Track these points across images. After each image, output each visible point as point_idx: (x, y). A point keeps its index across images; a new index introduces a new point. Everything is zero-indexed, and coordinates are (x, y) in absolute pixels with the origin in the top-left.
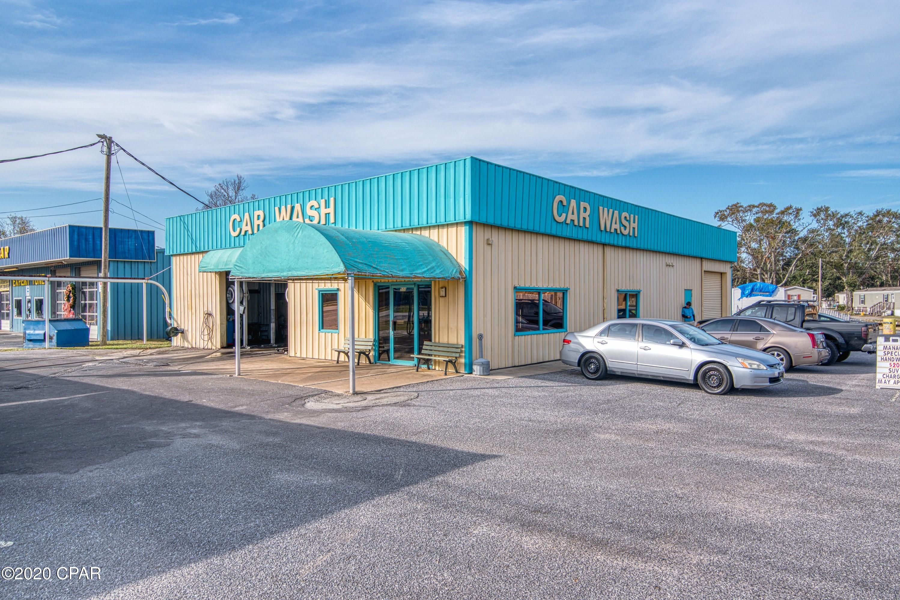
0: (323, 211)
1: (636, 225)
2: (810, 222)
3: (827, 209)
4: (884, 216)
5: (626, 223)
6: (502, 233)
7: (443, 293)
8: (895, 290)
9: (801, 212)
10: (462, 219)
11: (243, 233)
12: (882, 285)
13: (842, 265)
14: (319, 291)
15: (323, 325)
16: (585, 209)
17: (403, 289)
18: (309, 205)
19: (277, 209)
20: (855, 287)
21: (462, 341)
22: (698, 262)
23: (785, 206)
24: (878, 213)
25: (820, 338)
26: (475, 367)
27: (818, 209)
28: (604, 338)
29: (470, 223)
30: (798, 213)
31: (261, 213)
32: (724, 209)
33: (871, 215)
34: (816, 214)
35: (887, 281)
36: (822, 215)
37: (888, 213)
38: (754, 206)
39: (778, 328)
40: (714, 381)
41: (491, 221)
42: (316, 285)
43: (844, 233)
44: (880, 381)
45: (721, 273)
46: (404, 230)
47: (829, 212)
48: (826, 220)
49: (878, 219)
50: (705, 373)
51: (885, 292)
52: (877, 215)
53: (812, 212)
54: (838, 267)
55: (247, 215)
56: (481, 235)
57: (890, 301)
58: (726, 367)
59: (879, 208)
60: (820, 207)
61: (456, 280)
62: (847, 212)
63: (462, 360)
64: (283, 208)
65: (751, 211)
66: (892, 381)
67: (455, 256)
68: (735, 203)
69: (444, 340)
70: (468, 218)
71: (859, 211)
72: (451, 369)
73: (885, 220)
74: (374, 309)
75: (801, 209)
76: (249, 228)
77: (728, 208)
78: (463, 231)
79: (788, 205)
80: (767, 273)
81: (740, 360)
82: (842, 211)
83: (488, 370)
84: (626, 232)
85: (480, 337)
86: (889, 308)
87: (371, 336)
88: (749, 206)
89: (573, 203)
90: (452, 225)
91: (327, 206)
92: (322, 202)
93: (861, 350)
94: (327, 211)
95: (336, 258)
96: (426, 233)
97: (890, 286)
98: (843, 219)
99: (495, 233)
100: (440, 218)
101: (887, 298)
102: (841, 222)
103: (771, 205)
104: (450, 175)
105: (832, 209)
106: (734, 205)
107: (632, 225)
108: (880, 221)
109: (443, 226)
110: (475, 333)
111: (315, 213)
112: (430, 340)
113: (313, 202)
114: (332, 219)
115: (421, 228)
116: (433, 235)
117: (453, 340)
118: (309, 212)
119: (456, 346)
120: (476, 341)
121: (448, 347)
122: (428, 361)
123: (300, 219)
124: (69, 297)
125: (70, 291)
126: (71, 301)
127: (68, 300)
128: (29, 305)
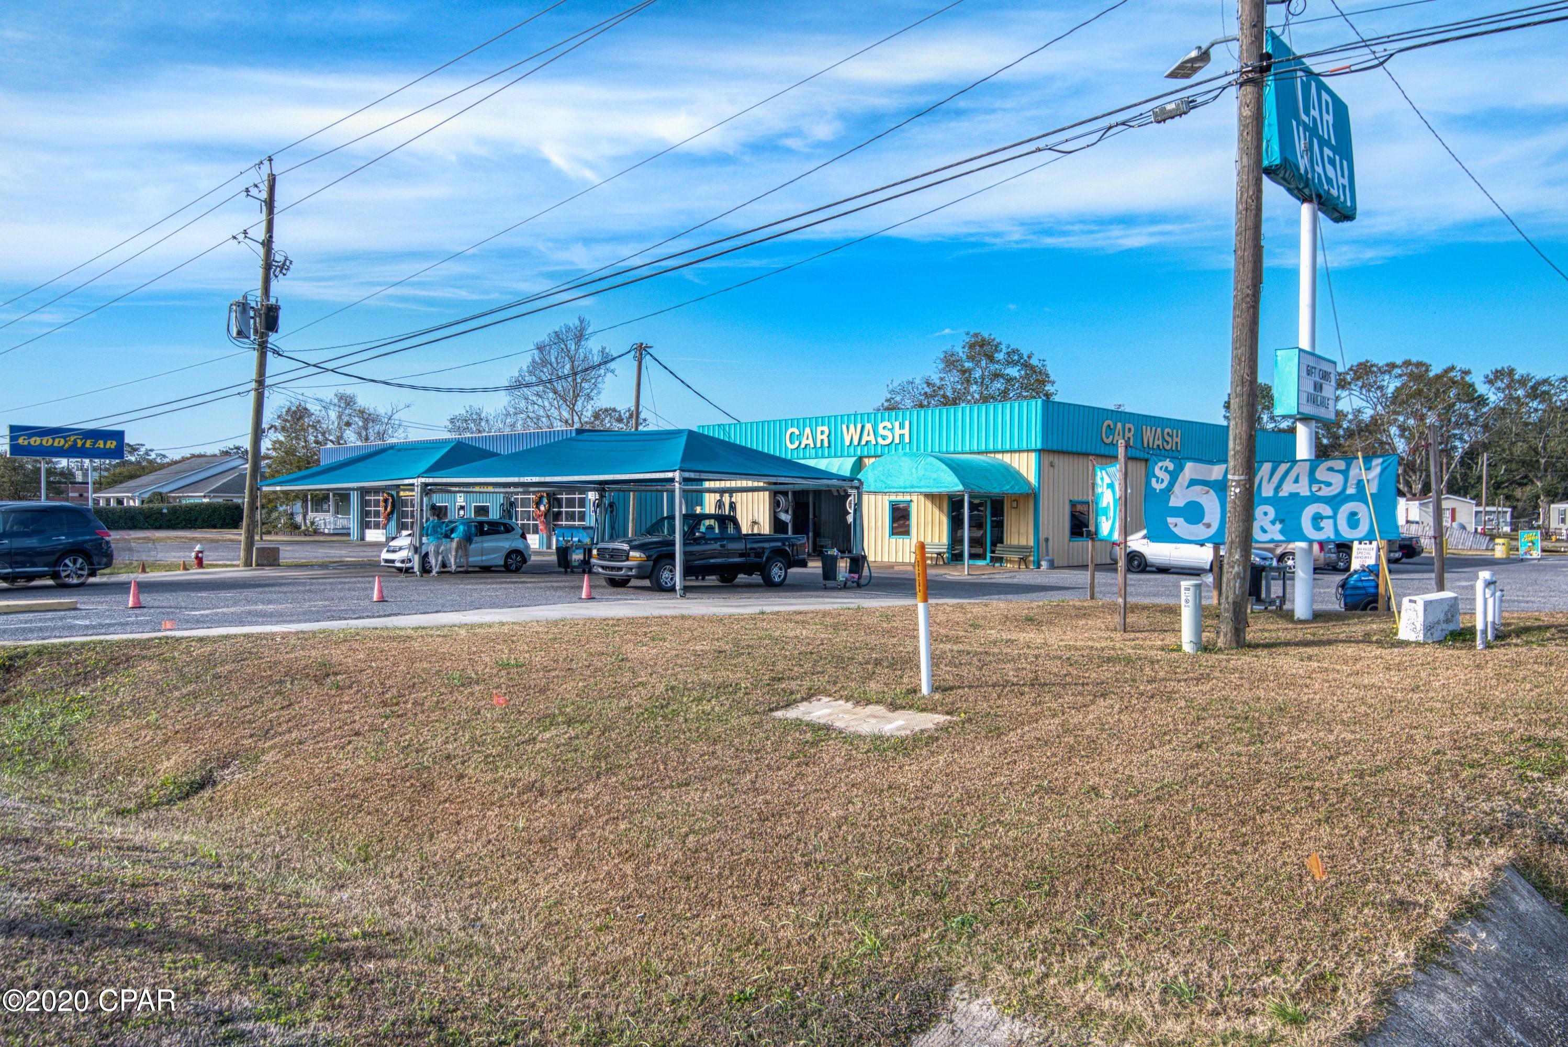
0: (897, 432)
1: (1178, 440)
3: (1511, 372)
5: (1169, 439)
6: (1061, 457)
7: (1015, 505)
10: (1033, 447)
11: (803, 446)
14: (890, 501)
15: (894, 532)
16: (1130, 430)
17: (977, 501)
18: (881, 426)
19: (844, 427)
20: (1556, 495)
21: (1031, 543)
23: (1445, 367)
27: (1497, 371)
29: (1039, 451)
31: (826, 429)
34: (1493, 379)
36: (1505, 381)
38: (1395, 365)
41: (1055, 448)
42: (886, 498)
46: (979, 453)
47: (1516, 377)
48: (1512, 388)
53: (1487, 377)
55: (808, 430)
56: (1047, 459)
61: (1027, 496)
62: (1545, 376)
63: (1032, 558)
64: (852, 427)
65: (1390, 372)
67: (1026, 476)
68: (1363, 360)
69: (1015, 542)
70: (1039, 446)
72: (1023, 566)
74: (948, 518)
76: (810, 442)
77: (1351, 369)
78: (1033, 457)
79: (1449, 364)
80: (1415, 472)
82: (1539, 375)
83: (1054, 566)
84: (1168, 447)
85: (1047, 540)
87: (945, 540)
88: (1387, 365)
89: (1119, 425)
90: (1023, 451)
91: (902, 426)
92: (897, 424)
94: (902, 432)
95: (956, 480)
96: (999, 456)
98: (1541, 387)
99: (1056, 456)
100: (1014, 444)
102: (1537, 392)
103: (1421, 364)
104: (1023, 412)
105: (1520, 372)
106: (1362, 364)
107: (1175, 439)
109: (1015, 451)
110: (1042, 537)
111: (889, 434)
112: (1002, 542)
113: (886, 423)
114: (907, 440)
115: (995, 452)
116: (1007, 458)
117: (1023, 542)
118: (881, 431)
119: (1026, 547)
120: (1042, 543)
121: (1019, 548)
122: (1000, 560)
123: (872, 438)
124: (538, 505)
125: (541, 498)
126: (542, 508)
127: (538, 507)
128: (462, 512)
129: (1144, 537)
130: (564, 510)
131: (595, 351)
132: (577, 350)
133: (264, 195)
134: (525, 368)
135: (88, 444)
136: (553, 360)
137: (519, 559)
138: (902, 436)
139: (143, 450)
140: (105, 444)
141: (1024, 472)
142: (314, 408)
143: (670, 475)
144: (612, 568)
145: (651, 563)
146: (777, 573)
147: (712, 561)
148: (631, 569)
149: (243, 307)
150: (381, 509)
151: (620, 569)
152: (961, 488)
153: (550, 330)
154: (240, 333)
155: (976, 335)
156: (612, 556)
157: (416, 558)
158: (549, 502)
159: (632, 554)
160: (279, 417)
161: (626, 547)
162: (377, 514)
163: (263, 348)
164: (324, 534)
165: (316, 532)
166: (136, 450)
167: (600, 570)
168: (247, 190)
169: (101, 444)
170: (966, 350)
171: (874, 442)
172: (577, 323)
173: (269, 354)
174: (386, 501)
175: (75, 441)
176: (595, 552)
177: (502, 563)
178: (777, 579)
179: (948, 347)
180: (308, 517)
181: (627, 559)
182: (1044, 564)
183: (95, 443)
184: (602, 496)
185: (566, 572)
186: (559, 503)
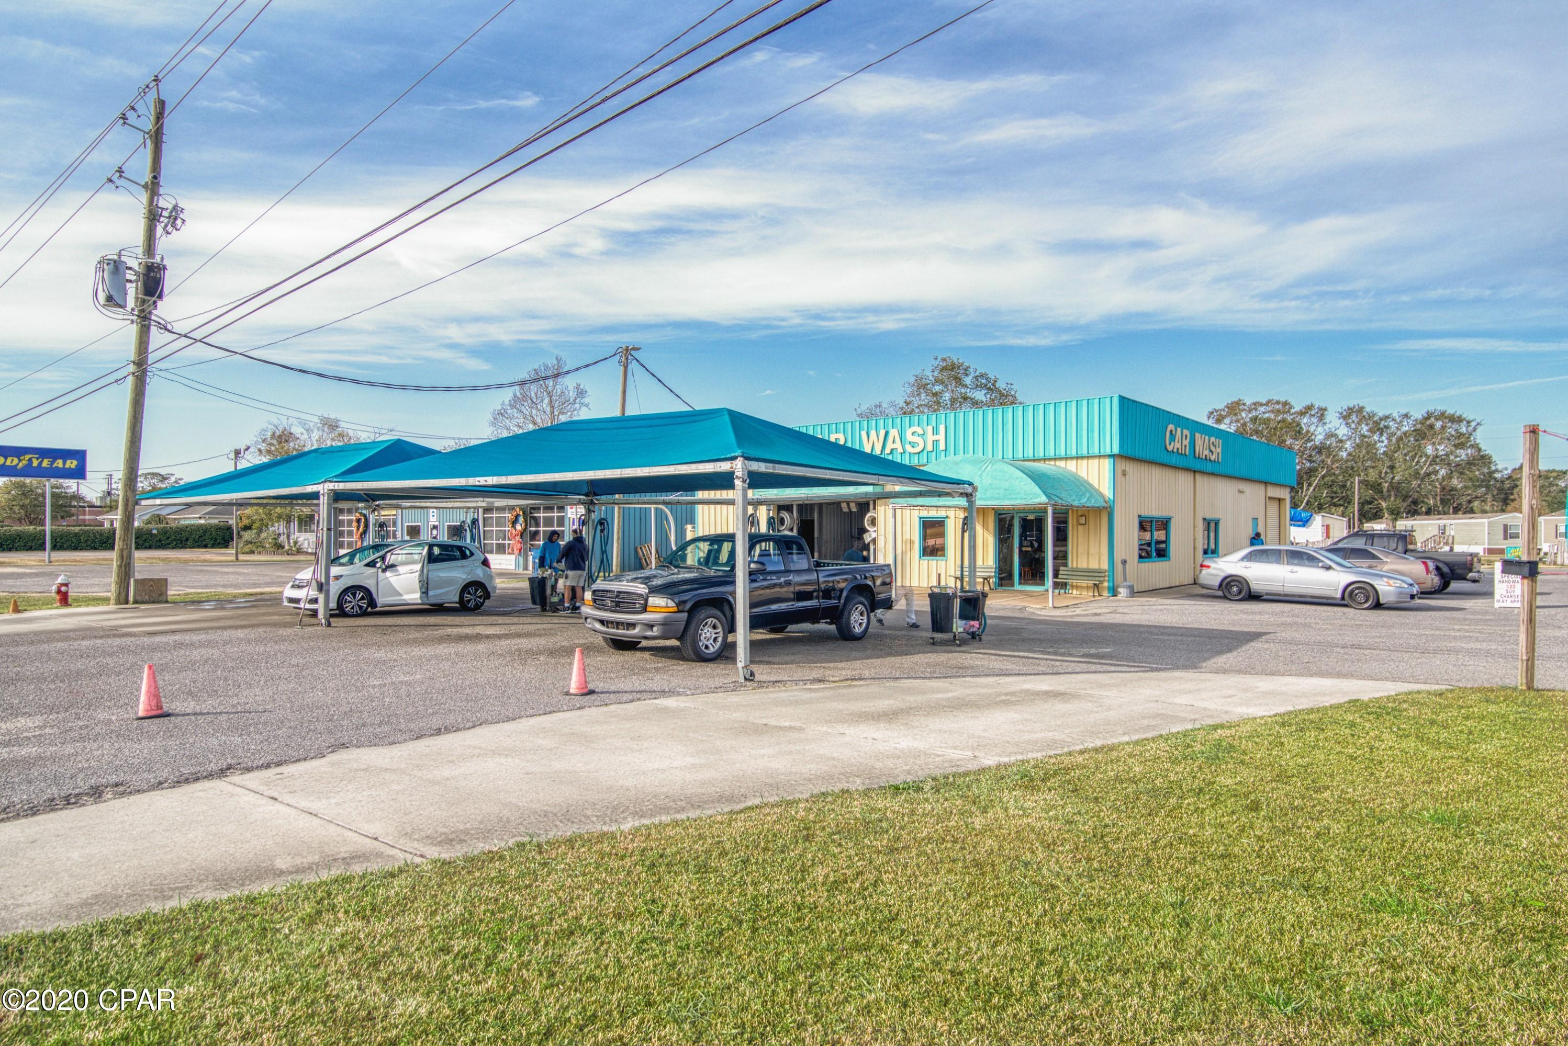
0: (930, 438)
1: (1220, 450)
2: (1338, 426)
3: (1361, 409)
4: (1437, 420)
5: (1213, 449)
6: (1132, 464)
7: (1082, 521)
8: (1454, 519)
9: (1326, 413)
10: (1108, 452)
12: (1428, 512)
13: (1380, 484)
14: (920, 518)
15: (925, 553)
16: (1187, 437)
17: (1031, 517)
18: (909, 432)
19: (864, 434)
20: (1398, 514)
21: (1104, 566)
22: (1262, 487)
23: (1305, 404)
24: (1429, 416)
25: (1431, 565)
26: (1121, 590)
27: (1349, 409)
28: (1249, 564)
29: (1116, 457)
30: (1322, 415)
32: (1222, 407)
33: (1420, 417)
34: (1346, 416)
35: (1435, 506)
36: (1354, 417)
37: (1442, 416)
38: (1262, 405)
39: (1392, 556)
40: (1361, 598)
42: (915, 513)
43: (1382, 442)
44: (1498, 601)
45: (1280, 500)
46: (1034, 460)
47: (1365, 413)
48: (1359, 423)
49: (1428, 422)
50: (1352, 591)
51: (1442, 522)
52: (1428, 418)
53: (1341, 414)
54: (1376, 487)
56: (1121, 466)
57: (1447, 533)
58: (1372, 586)
59: (1431, 408)
60: (1351, 406)
61: (1098, 511)
62: (1387, 413)
63: (1106, 584)
64: (873, 434)
66: (1509, 600)
67: (1096, 486)
68: (1236, 400)
69: (1083, 565)
70: (1116, 451)
71: (1404, 412)
72: (1095, 594)
73: (1438, 425)
74: (995, 536)
75: (1325, 409)
77: (1227, 407)
78: (1107, 464)
79: (1309, 403)
81: (1385, 579)
82: (1382, 412)
83: (1133, 593)
84: (1213, 458)
85: (1125, 563)
86: (1446, 544)
87: (991, 562)
88: (1255, 404)
89: (1179, 430)
90: (1094, 457)
91: (935, 431)
92: (930, 429)
93: (1465, 579)
94: (936, 438)
95: (1037, 490)
96: (1061, 464)
97: (1439, 513)
98: (1383, 422)
99: (1128, 464)
100: (1082, 449)
101: (1444, 529)
102: (1378, 426)
103: (1285, 403)
104: (1093, 411)
105: (1368, 410)
106: (1235, 402)
107: (1217, 450)
108: (1431, 427)
109: (1083, 458)
110: (1118, 559)
111: (920, 441)
112: (1066, 565)
113: (915, 428)
114: (942, 447)
115: (1055, 459)
116: (1071, 466)
117: (1094, 565)
118: (909, 437)
119: (1099, 571)
120: (1119, 566)
121: (1089, 573)
122: (1064, 585)
123: (898, 445)
124: (514, 523)
125: (517, 516)
126: (518, 527)
127: (514, 527)
128: (435, 532)
129: (1243, 559)
130: (541, 529)
131: (571, 388)
132: (554, 386)
133: (148, 124)
134: (507, 402)
135: (45, 463)
136: (533, 395)
137: (479, 593)
138: (936, 442)
139: (173, 479)
140: (64, 464)
141: (1094, 481)
142: (297, 430)
143: (725, 467)
144: (618, 624)
145: (685, 616)
146: (857, 620)
147: (774, 607)
148: (651, 627)
149: (116, 267)
150: (355, 529)
151: (632, 625)
152: (1044, 499)
153: (530, 368)
154: (110, 299)
155: (944, 360)
156: (618, 604)
157: (321, 598)
158: (526, 521)
159: (654, 601)
160: (264, 441)
161: (642, 589)
162: (350, 533)
163: (144, 320)
164: (307, 553)
165: (299, 551)
166: (167, 479)
167: (598, 626)
168: (124, 117)
169: (59, 463)
170: (936, 374)
171: (900, 450)
172: (555, 362)
173: (153, 329)
174: (358, 521)
175: (30, 460)
176: (588, 595)
177: (457, 599)
178: (858, 630)
179: (918, 372)
180: (292, 537)
181: (645, 609)
182: (1123, 591)
183: (53, 463)
184: (589, 511)
185: (544, 610)
186: (536, 521)
